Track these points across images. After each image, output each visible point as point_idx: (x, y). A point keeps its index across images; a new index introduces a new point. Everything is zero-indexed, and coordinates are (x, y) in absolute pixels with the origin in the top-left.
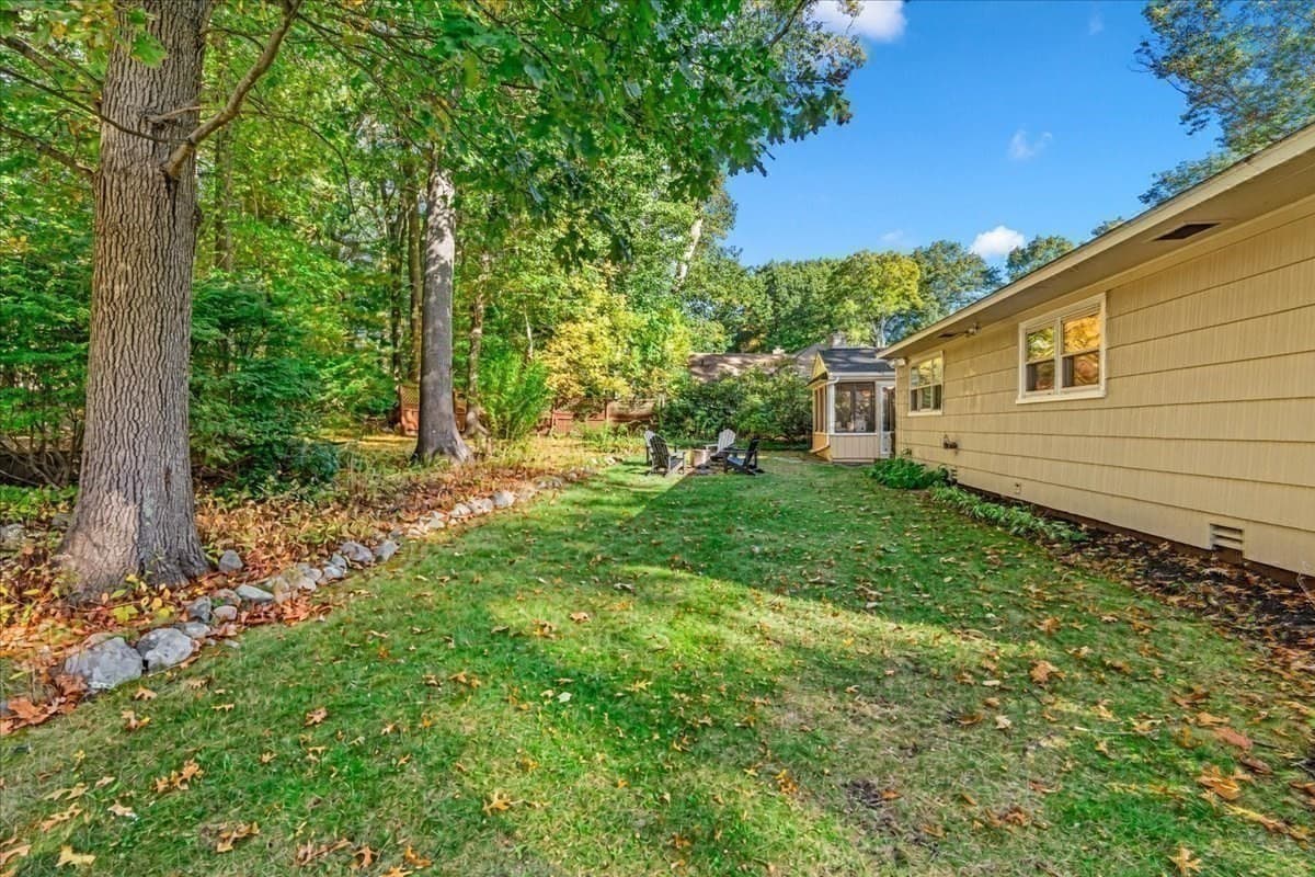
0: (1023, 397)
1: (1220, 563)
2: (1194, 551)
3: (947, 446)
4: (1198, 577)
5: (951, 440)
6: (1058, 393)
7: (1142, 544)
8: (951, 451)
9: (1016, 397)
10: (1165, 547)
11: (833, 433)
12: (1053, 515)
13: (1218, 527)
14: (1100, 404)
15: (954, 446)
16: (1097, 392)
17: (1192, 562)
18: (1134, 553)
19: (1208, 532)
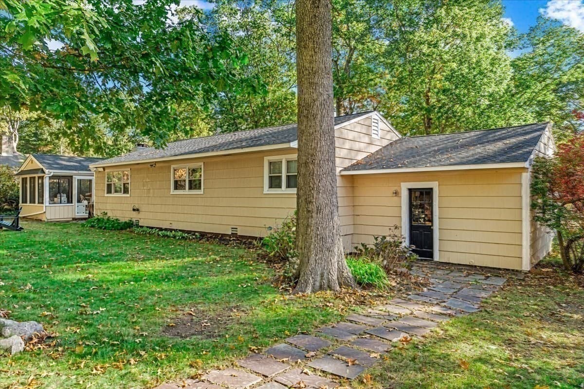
0: (173, 192)
1: (233, 237)
2: (227, 235)
3: (134, 210)
4: (230, 241)
5: (137, 207)
6: (187, 192)
7: (215, 236)
8: (136, 212)
9: (170, 192)
10: (220, 236)
11: (47, 204)
12: (189, 232)
13: (232, 228)
14: (202, 196)
15: (138, 210)
16: (201, 192)
17: (228, 238)
18: (214, 238)
19: (230, 229)
